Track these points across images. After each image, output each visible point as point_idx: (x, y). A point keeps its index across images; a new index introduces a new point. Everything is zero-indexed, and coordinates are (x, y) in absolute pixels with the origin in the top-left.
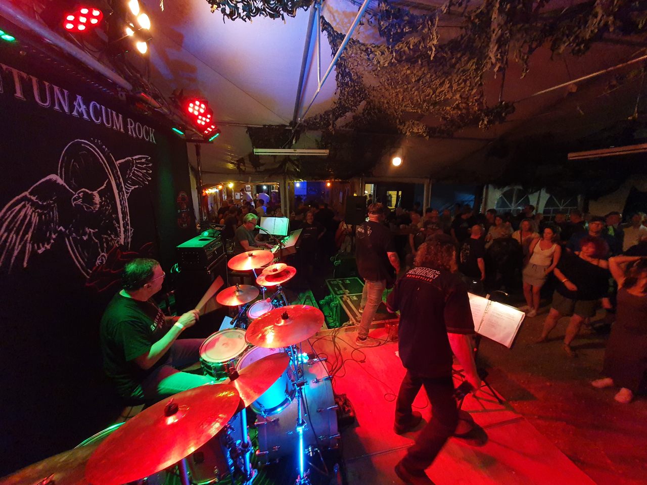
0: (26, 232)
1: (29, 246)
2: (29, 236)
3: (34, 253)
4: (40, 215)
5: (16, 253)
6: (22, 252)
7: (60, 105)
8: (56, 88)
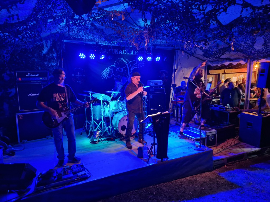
0: (107, 74)
1: (107, 76)
2: (107, 75)
3: (108, 77)
4: (110, 72)
5: (105, 77)
6: (106, 77)
7: (116, 53)
8: (116, 50)
